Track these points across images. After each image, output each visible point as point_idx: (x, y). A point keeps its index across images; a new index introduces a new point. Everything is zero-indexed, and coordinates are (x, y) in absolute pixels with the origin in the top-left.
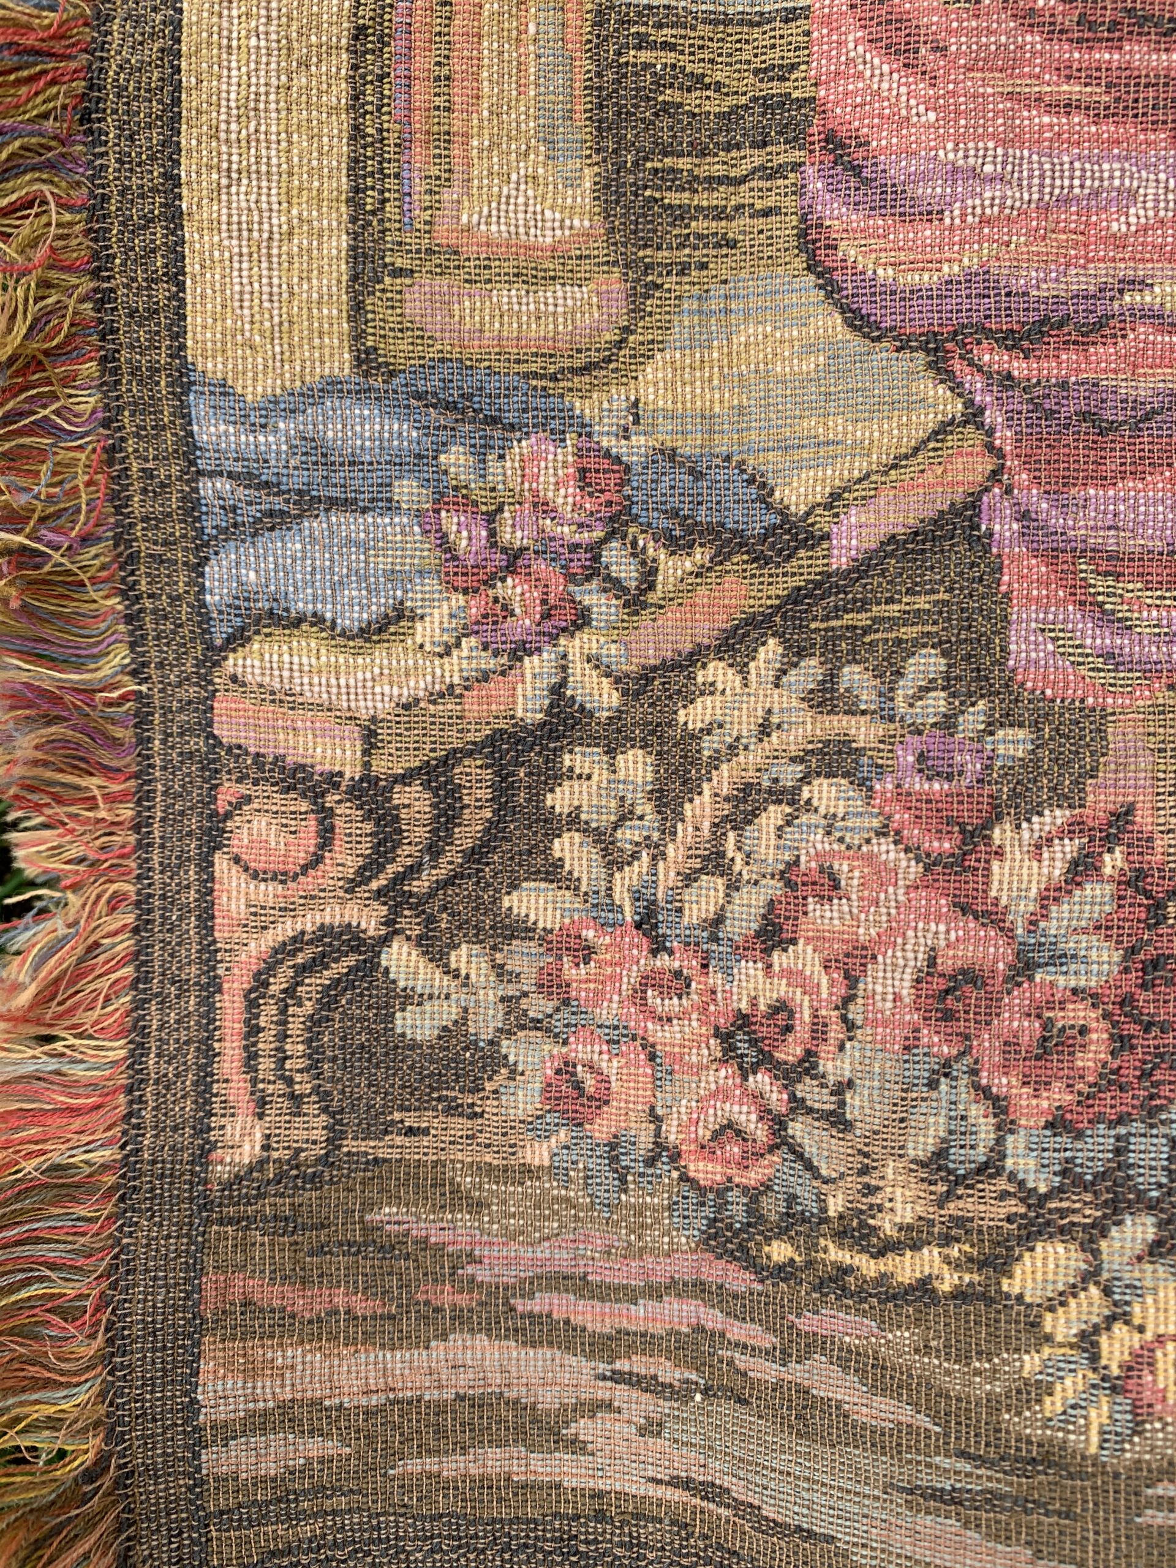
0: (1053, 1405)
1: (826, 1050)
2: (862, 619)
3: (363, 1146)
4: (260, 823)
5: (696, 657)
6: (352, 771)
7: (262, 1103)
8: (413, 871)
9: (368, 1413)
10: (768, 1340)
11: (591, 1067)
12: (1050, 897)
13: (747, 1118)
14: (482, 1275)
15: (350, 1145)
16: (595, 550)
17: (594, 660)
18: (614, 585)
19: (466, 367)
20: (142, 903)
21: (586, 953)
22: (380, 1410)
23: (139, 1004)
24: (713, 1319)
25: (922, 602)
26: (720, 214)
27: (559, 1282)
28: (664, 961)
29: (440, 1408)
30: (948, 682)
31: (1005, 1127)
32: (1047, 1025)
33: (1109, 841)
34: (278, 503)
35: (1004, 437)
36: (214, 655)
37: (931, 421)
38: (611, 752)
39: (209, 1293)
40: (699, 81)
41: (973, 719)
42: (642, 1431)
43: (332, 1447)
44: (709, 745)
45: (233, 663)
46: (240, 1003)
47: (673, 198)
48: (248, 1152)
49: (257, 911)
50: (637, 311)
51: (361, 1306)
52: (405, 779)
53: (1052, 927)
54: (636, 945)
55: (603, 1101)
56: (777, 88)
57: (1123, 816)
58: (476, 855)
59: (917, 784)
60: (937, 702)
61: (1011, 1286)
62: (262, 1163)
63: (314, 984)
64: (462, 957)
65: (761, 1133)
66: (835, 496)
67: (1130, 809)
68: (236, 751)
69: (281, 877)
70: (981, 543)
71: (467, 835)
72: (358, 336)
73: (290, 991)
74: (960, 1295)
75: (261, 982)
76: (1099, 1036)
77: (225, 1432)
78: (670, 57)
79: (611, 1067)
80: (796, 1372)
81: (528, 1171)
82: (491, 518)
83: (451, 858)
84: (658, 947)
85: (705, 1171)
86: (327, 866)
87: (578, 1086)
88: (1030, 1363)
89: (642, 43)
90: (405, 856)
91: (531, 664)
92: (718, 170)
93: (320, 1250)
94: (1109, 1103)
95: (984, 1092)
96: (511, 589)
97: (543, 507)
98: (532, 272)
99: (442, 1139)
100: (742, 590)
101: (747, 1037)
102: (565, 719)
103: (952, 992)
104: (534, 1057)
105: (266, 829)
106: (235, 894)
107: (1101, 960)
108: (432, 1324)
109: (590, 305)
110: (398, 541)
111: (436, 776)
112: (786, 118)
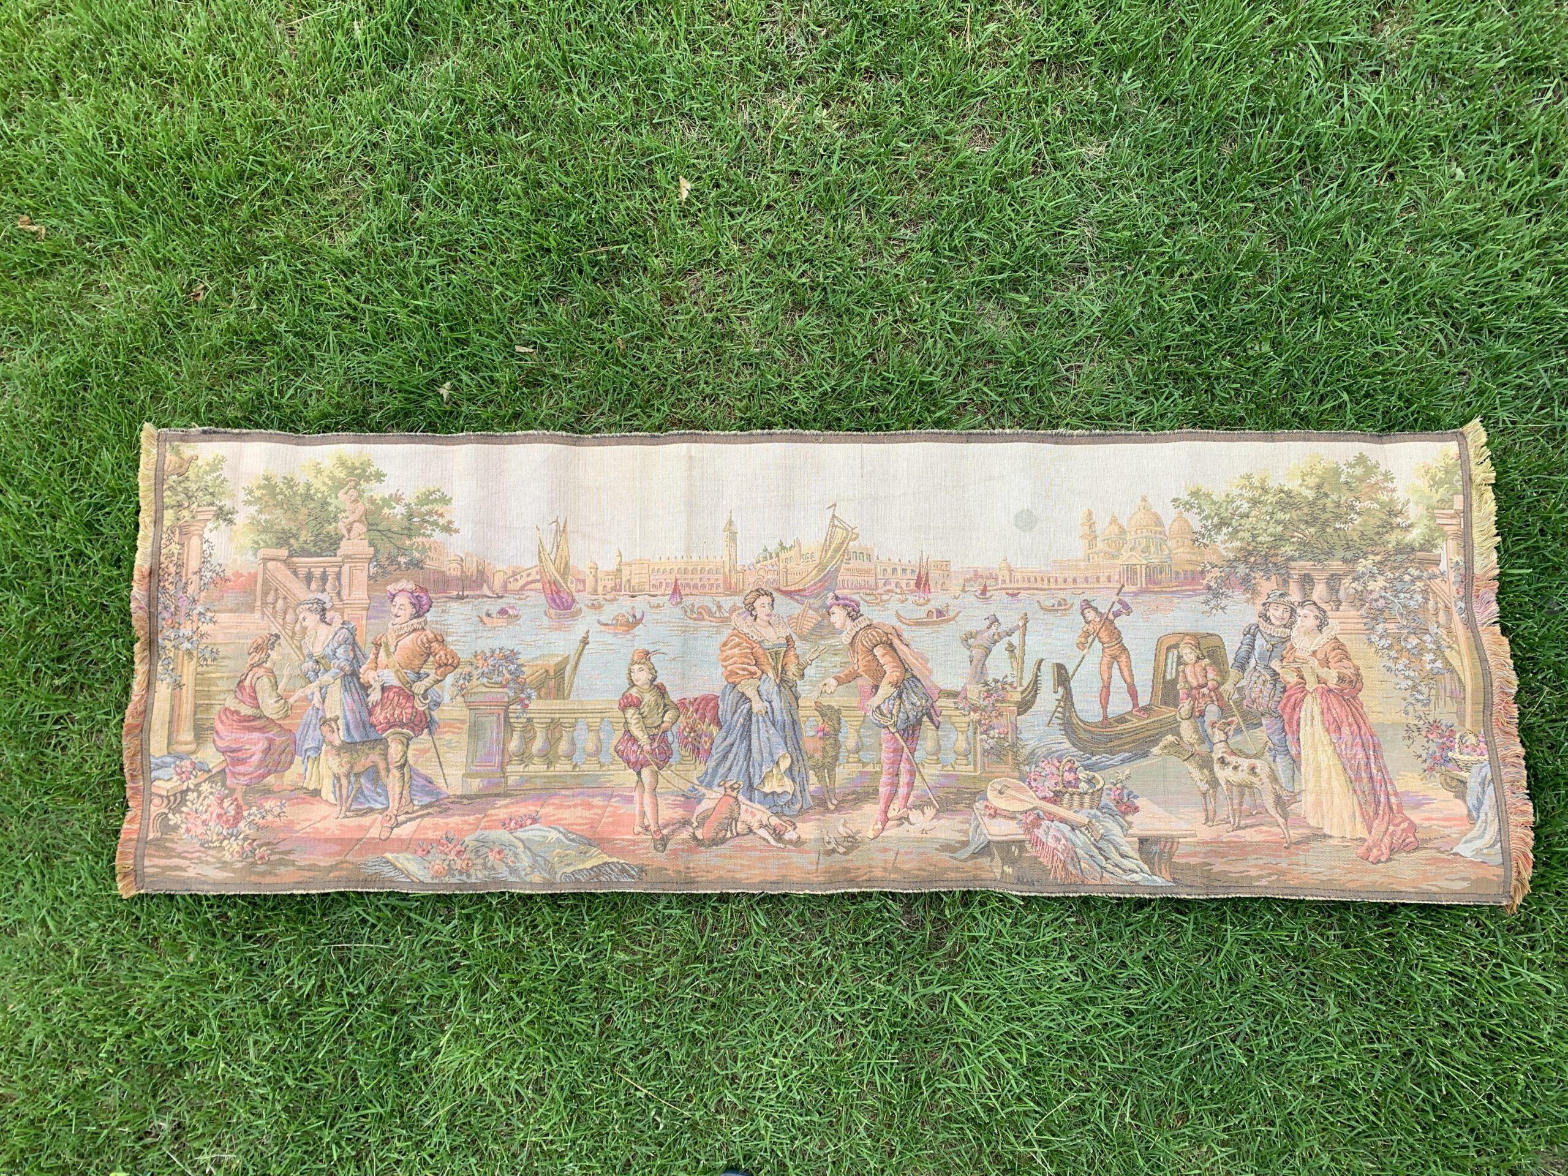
0: (226, 856)
1: (209, 823)
2: (214, 780)
3: (165, 836)
5: (201, 782)
6: (166, 795)
7: (154, 831)
8: (172, 806)
9: (163, 866)
11: (189, 826)
12: (228, 807)
14: (177, 851)
15: (163, 836)
16: (192, 771)
17: (192, 783)
18: (193, 775)
19: (179, 753)
20: (142, 809)
21: (190, 814)
22: (165, 866)
23: (141, 821)
27: (185, 851)
28: (197, 815)
29: (172, 866)
31: (223, 830)
32: (227, 819)
33: (235, 801)
34: (159, 767)
35: (229, 762)
36: (152, 782)
38: (193, 792)
41: (223, 790)
42: (193, 869)
43: (159, 870)
44: (202, 791)
45: (154, 783)
46: (152, 820)
47: (201, 736)
49: (155, 810)
50: (197, 747)
51: (163, 854)
52: (171, 796)
53: (228, 809)
54: (194, 813)
55: (190, 830)
57: (236, 798)
58: (178, 804)
59: (218, 796)
60: (220, 788)
61: (223, 846)
62: (154, 838)
63: (160, 818)
64: (176, 815)
65: (205, 832)
66: (213, 767)
67: (238, 798)
68: (154, 792)
69: (158, 806)
70: (225, 772)
71: (178, 802)
72: (168, 751)
73: (158, 819)
74: (218, 847)
75: (155, 818)
76: (232, 820)
77: (147, 867)
79: (191, 826)
80: (207, 858)
81: (183, 839)
82: (181, 768)
83: (176, 804)
84: (197, 813)
85: (200, 837)
86: (163, 805)
87: (188, 829)
88: (224, 852)
89: (198, 721)
90: (171, 804)
91: (185, 783)
93: (159, 848)
94: (232, 827)
95: (221, 826)
96: (183, 775)
97: (187, 767)
98: (186, 743)
99: (173, 835)
100: (206, 776)
101: (204, 823)
102: (188, 789)
103: (219, 816)
104: (184, 826)
105: (157, 801)
106: (153, 808)
107: (233, 813)
108: (172, 857)
109: (191, 747)
110: (171, 770)
111: (175, 795)
112: (213, 729)
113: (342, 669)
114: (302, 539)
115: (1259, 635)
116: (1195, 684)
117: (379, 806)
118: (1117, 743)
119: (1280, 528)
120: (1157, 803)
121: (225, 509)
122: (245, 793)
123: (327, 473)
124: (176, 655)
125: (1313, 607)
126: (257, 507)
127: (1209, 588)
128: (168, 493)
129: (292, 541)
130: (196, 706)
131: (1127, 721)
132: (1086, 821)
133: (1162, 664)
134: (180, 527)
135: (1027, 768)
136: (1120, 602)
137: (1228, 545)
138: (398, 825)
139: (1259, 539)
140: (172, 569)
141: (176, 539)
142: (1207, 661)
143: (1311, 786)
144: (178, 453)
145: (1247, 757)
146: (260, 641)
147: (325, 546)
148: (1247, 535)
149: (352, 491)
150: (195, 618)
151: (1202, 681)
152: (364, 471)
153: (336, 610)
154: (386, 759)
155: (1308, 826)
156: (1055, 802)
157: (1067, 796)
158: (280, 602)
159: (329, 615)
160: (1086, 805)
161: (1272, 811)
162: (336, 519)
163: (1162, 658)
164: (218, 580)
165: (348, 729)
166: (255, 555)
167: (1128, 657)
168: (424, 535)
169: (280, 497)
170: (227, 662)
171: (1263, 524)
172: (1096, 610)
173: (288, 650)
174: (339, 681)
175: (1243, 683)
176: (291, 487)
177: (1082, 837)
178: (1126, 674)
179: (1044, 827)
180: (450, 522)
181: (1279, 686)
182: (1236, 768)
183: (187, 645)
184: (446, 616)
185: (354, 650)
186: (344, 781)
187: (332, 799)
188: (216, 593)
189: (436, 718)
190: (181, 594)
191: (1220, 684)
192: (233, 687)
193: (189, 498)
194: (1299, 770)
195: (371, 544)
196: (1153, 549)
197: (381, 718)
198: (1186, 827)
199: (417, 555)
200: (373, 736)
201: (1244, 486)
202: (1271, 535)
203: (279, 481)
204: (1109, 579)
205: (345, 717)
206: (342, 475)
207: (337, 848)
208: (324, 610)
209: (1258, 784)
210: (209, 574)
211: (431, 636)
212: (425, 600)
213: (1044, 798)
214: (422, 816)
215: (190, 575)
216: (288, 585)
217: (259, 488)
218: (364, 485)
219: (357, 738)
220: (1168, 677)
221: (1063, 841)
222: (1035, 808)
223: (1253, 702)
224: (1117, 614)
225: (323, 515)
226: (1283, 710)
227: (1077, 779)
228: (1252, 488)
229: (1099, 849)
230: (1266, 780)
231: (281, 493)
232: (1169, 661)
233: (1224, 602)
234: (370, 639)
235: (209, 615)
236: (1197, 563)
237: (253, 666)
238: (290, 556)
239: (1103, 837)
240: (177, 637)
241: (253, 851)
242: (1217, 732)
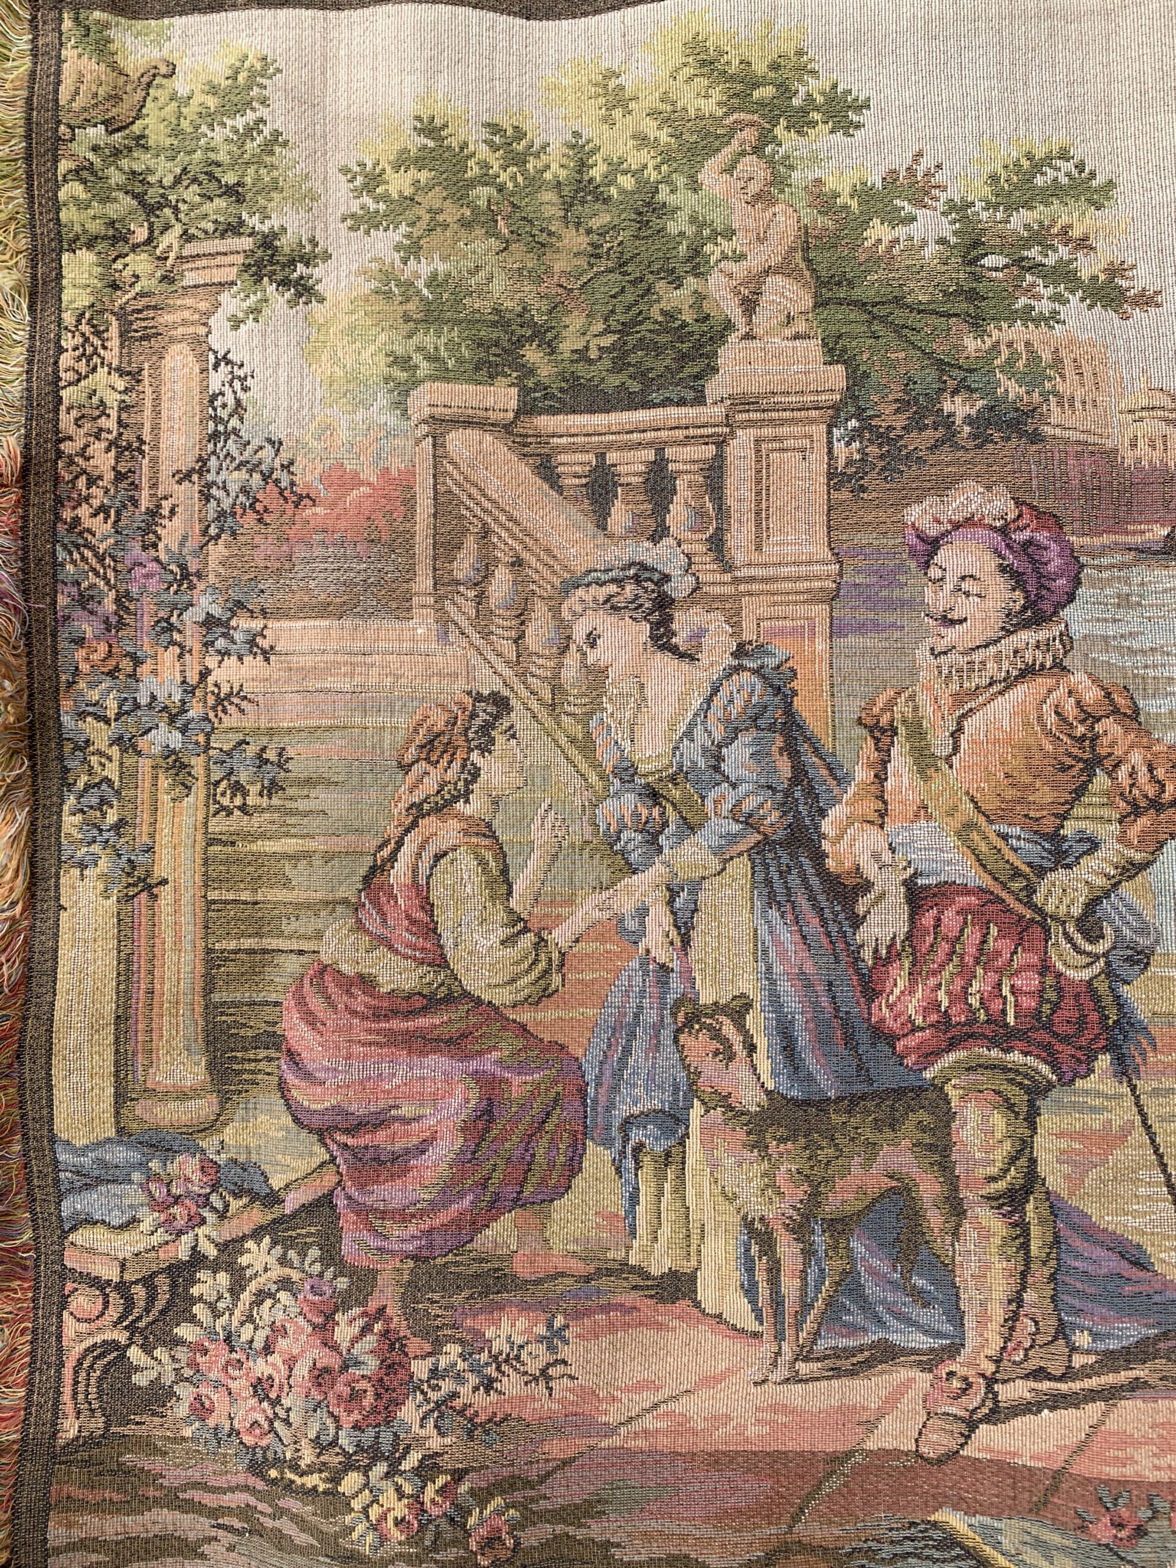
0: (355, 1535)
1: (284, 1394)
2: (294, 1234)
3: (119, 1429)
4: (81, 1299)
5: (244, 1238)
6: (116, 1279)
7: (79, 1413)
8: (140, 1318)
9: (117, 1543)
10: (270, 1510)
11: (207, 1396)
12: (354, 1341)
13: (261, 1419)
14: (166, 1483)
15: (113, 1429)
16: (207, 1197)
17: (208, 1237)
18: (214, 1209)
19: (158, 1129)
20: (34, 1331)
21: (206, 1352)
22: (122, 1541)
23: (31, 1373)
24: (252, 1501)
25: (313, 1230)
26: (253, 1072)
27: (195, 1485)
28: (234, 1356)
29: (147, 1541)
30: (321, 1259)
31: (339, 1428)
32: (353, 1389)
33: (376, 1319)
34: (88, 1181)
35: (343, 1168)
36: (64, 1235)
37: (317, 1161)
38: (215, 1272)
39: (53, 1493)
40: (244, 1025)
41: (329, 1274)
42: (228, 1550)
43: (102, 1558)
44: (248, 1272)
45: (71, 1237)
46: (71, 1371)
47: (235, 1067)
48: (72, 1433)
49: (79, 1334)
50: (222, 1108)
51: (116, 1497)
52: (136, 1282)
53: (354, 1351)
54: (223, 1348)
55: (211, 1411)
56: (270, 1029)
57: (382, 1310)
58: (162, 1312)
59: (310, 1297)
60: (317, 1267)
61: (341, 1489)
62: (78, 1438)
63: (99, 1364)
64: (157, 1353)
65: (266, 1426)
66: (287, 1186)
67: (385, 1307)
68: (72, 1270)
69: (88, 1321)
70: (333, 1207)
71: (160, 1304)
72: (118, 1123)
73: (91, 1367)
74: (324, 1493)
75: (80, 1362)
76: (370, 1394)
77: (58, 1551)
78: (232, 1018)
79: (215, 1397)
80: (277, 1524)
81: (183, 1439)
82: (168, 1185)
83: (155, 1312)
84: (232, 1350)
85: (248, 1440)
86: (106, 1316)
87: (202, 1405)
88: (348, 1519)
89: (222, 1014)
90: (136, 1312)
91: (184, 1238)
92: (252, 1056)
93: (100, 1474)
94: (371, 1420)
95: (331, 1414)
96: (176, 1210)
97: (188, 1180)
98: (183, 1096)
99: (150, 1426)
100: (258, 1216)
101: (260, 1388)
102: (197, 1259)
103: (321, 1376)
104: (186, 1392)
105: (83, 1302)
106: (70, 1327)
107: (372, 1365)
108: (145, 1504)
109: (204, 1107)
110: (133, 1194)
111: (148, 1281)
112: (274, 1041)
113: (749, 821)
114: (569, 345)
117: (921, 1341)
121: (285, 243)
122: (412, 1291)
123: (651, 100)
124: (128, 775)
126: (397, 236)
128: (72, 189)
129: (532, 354)
130: (212, 959)
134: (122, 315)
138: (997, 1414)
140: (103, 461)
141: (112, 355)
144: (103, 49)
146: (439, 720)
147: (659, 366)
149: (750, 164)
150: (192, 637)
152: (785, 90)
153: (712, 603)
154: (945, 1167)
158: (502, 577)
159: (684, 623)
162: (697, 264)
164: (269, 497)
165: (789, 1049)
166: (400, 406)
168: (1027, 316)
169: (482, 194)
170: (321, 798)
173: (541, 752)
174: (741, 867)
176: (520, 160)
180: (1115, 271)
183: (165, 737)
184: (1132, 620)
185: (791, 750)
186: (787, 1249)
187: (739, 1310)
188: (266, 548)
189: (1142, 1012)
190: (135, 550)
192: (348, 891)
193: (151, 210)
195: (834, 352)
197: (913, 1007)
199: (1012, 389)
200: (887, 1077)
203: (475, 138)
205: (775, 1000)
206: (710, 106)
207: (756, 1488)
208: (664, 604)
210: (235, 479)
211: (1092, 695)
212: (1055, 562)
214: (1110, 1395)
215: (167, 485)
216: (522, 514)
217: (402, 162)
218: (788, 140)
219: (828, 1085)
225: (649, 250)
231: (486, 179)
234: (852, 708)
235: (244, 624)
237: (418, 812)
238: (526, 409)
240: (129, 708)
241: (457, 1518)
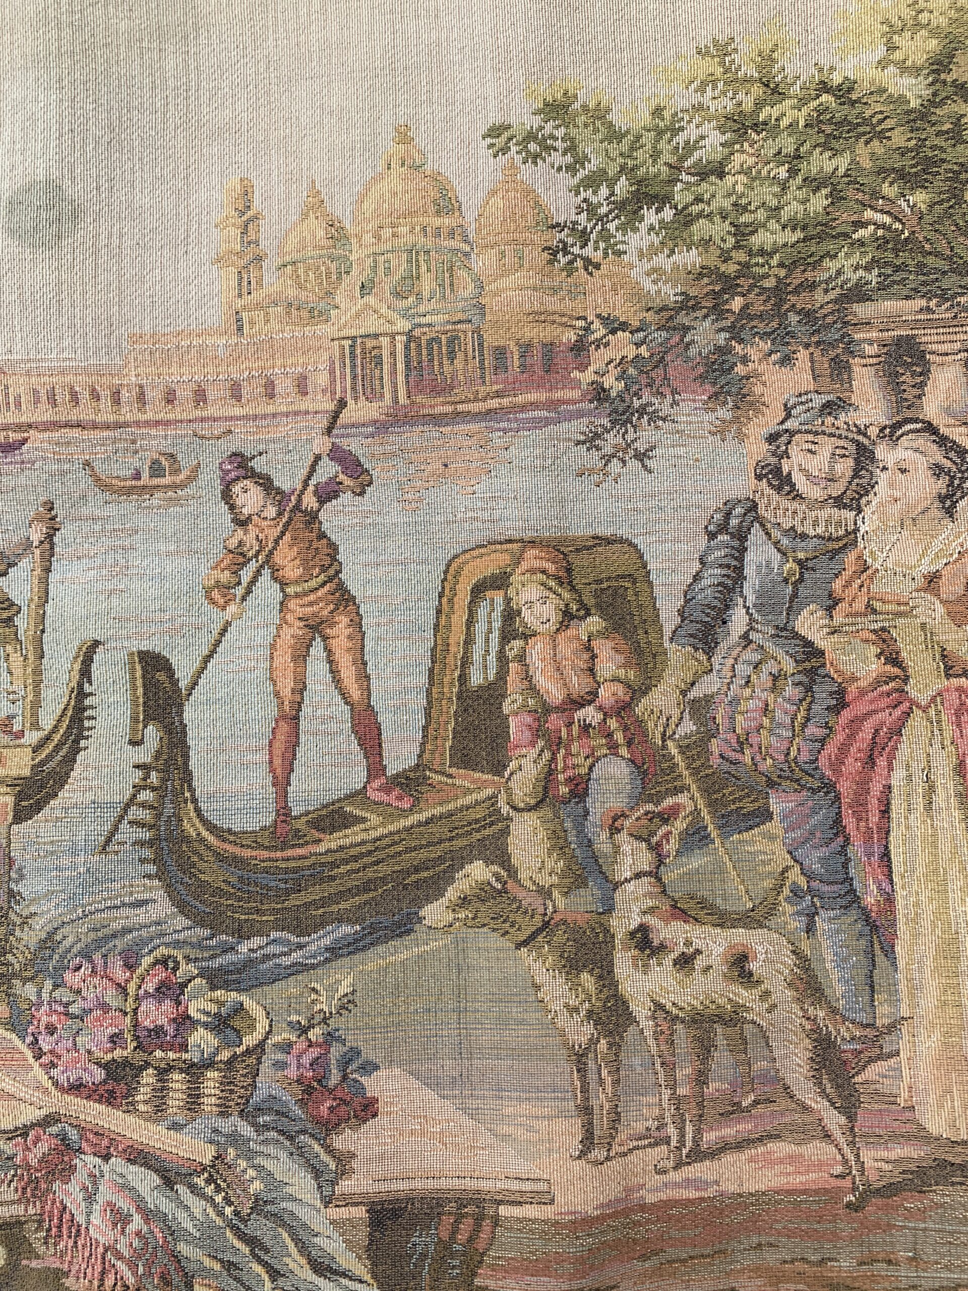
115: (756, 535)
116: (555, 693)
118: (315, 893)
119: (819, 202)
120: (433, 1083)
125: (924, 442)
127: (599, 394)
131: (348, 821)
132: (207, 1155)
133: (457, 636)
135: (30, 990)
136: (338, 454)
137: (661, 260)
139: (756, 240)
142: (595, 622)
143: (929, 1001)
145: (724, 920)
148: (718, 229)
151: (578, 684)
155: (922, 1136)
156: (109, 1099)
157: (148, 1077)
160: (209, 1103)
161: (808, 1095)
163: (459, 618)
167: (357, 623)
171: (767, 193)
172: (266, 483)
175: (708, 686)
177: (197, 1206)
178: (348, 674)
179: (81, 1177)
181: (822, 692)
182: (685, 962)
191: (638, 691)
194: (889, 952)
196: (427, 285)
198: (523, 1168)
201: (710, 81)
202: (793, 225)
204: (302, 386)
209: (756, 1010)
213: (76, 1088)
220: (476, 679)
221: (137, 1222)
222: (49, 1120)
223: (742, 744)
224: (327, 494)
226: (838, 763)
227: (184, 1021)
228: (735, 82)
229: (252, 1242)
230: (783, 994)
232: (480, 628)
233: (646, 435)
236: (564, 320)
239: (259, 1204)
242: (627, 844)
